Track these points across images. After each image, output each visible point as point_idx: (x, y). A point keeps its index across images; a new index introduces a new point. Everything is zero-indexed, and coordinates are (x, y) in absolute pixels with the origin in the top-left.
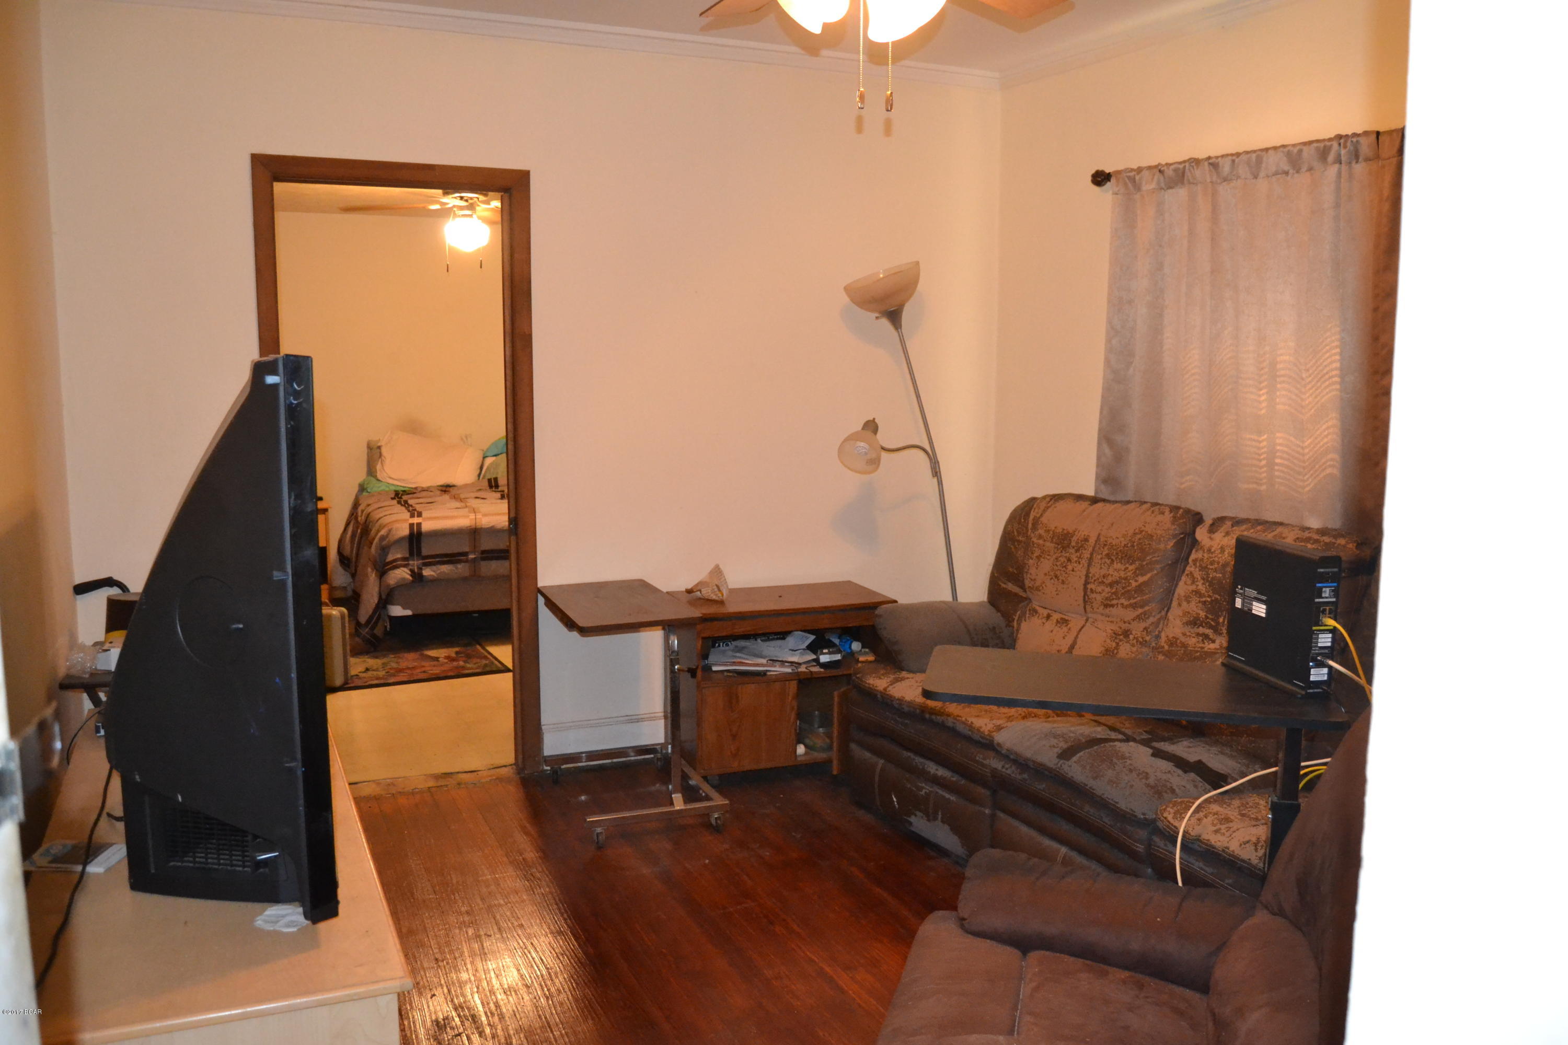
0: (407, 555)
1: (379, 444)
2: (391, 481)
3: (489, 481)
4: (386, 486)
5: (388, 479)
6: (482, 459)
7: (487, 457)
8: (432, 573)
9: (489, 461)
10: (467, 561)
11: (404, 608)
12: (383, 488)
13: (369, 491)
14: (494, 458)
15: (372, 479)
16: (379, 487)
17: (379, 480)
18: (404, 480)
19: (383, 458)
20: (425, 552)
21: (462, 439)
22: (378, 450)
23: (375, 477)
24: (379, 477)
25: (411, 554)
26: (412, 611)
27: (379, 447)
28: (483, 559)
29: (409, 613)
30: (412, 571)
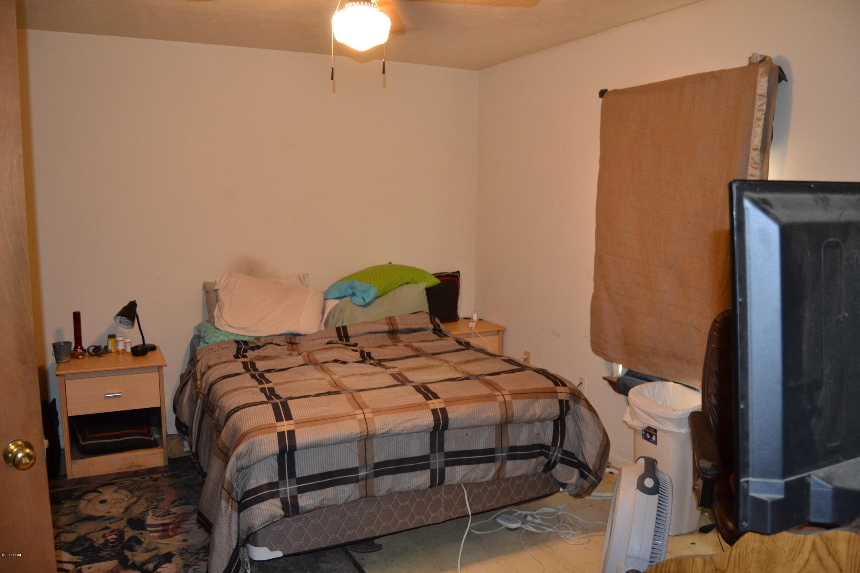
0: (276, 479)
1: (216, 288)
2: (230, 330)
3: (338, 329)
4: (225, 335)
5: (227, 327)
6: (323, 301)
7: (327, 299)
8: (311, 502)
9: (331, 304)
10: (356, 480)
11: (271, 549)
12: (222, 338)
13: (207, 341)
14: (337, 302)
15: (210, 327)
16: (218, 337)
17: (217, 329)
18: (244, 329)
19: (220, 303)
20: (300, 473)
21: (300, 279)
22: (215, 294)
23: (213, 324)
24: (217, 325)
25: (282, 475)
26: (282, 550)
27: (216, 291)
28: (377, 475)
29: (279, 554)
30: (284, 502)
